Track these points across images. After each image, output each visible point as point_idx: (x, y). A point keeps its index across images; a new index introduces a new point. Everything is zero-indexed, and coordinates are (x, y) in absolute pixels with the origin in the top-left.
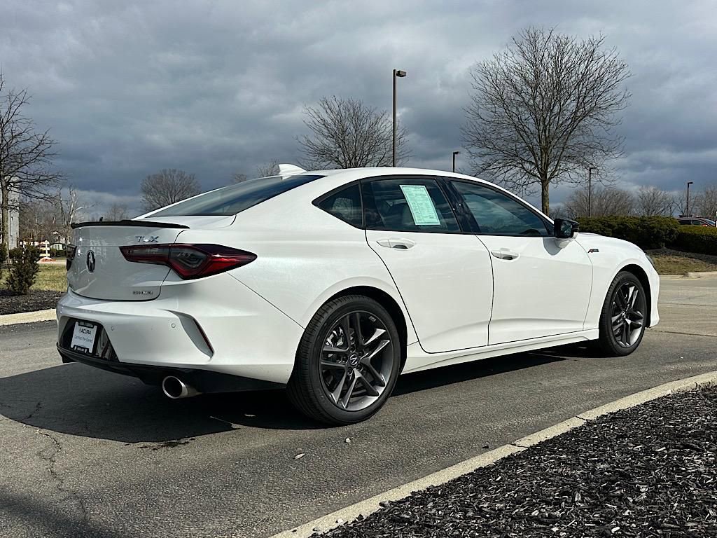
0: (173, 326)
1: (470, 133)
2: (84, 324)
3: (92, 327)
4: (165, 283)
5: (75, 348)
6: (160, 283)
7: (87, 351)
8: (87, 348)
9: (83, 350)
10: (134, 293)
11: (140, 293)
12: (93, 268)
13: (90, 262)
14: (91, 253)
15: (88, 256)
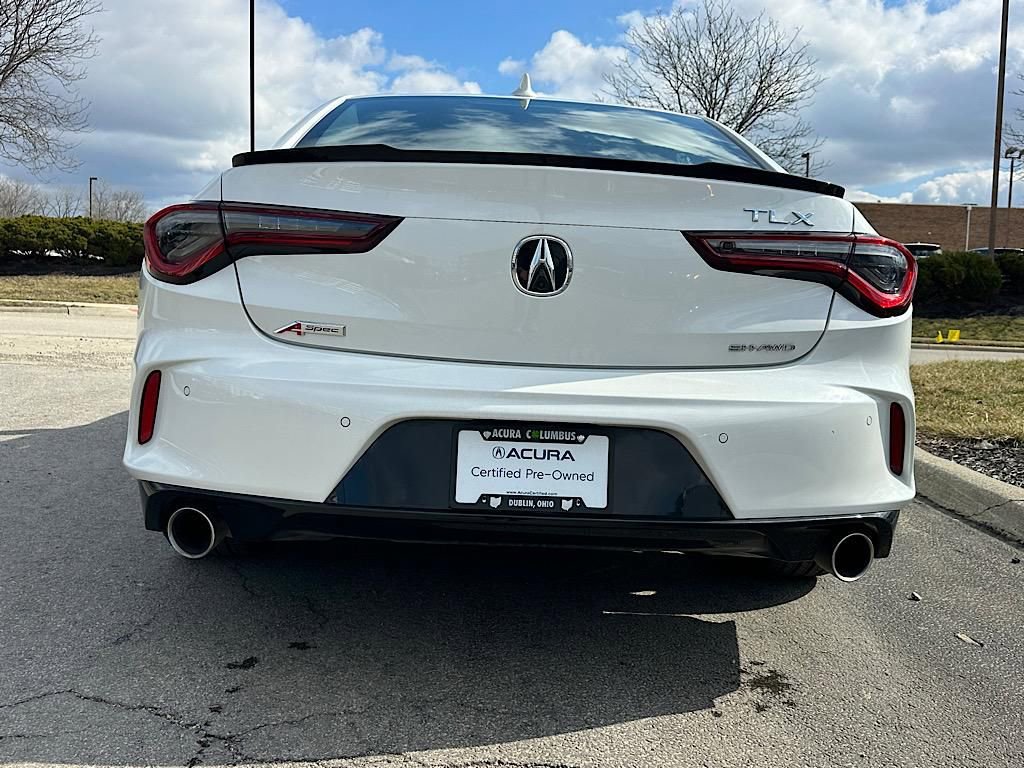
0: (870, 421)
2: (524, 434)
3: (576, 442)
4: (834, 325)
5: (488, 502)
6: (818, 325)
7: (574, 504)
8: (568, 499)
9: (551, 504)
10: (733, 348)
11: (752, 348)
12: (554, 285)
13: (542, 267)
14: (549, 242)
15: (526, 251)
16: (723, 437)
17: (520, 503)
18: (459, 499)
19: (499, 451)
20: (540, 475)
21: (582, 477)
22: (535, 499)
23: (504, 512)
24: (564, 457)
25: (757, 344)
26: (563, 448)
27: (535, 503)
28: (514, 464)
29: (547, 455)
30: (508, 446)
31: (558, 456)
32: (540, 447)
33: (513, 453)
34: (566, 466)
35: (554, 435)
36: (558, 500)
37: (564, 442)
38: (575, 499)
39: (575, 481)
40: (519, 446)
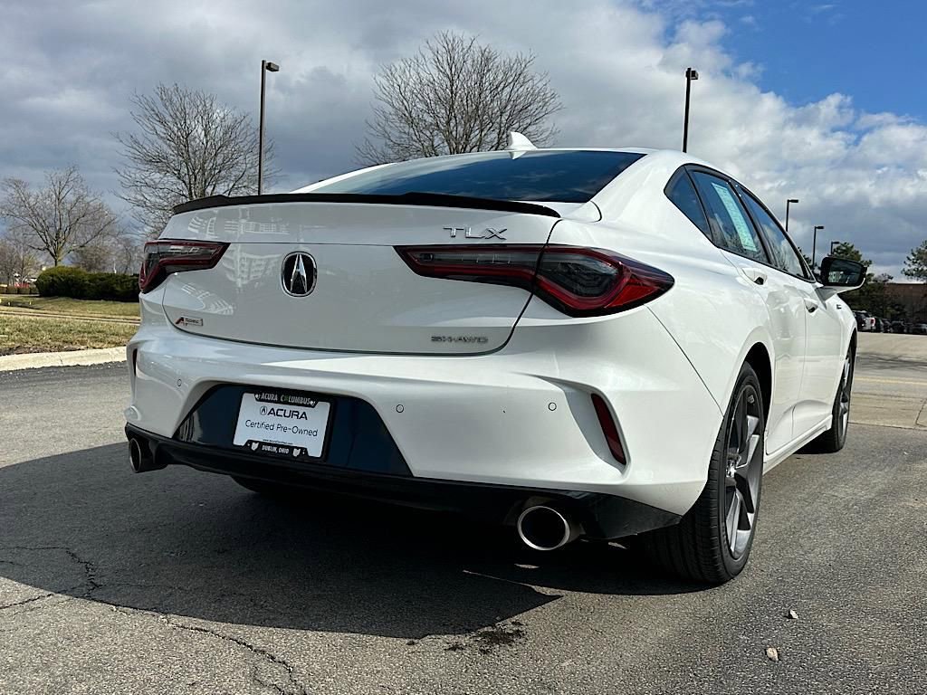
0: (552, 407)
1: (368, 156)
2: (279, 398)
3: (310, 406)
4: (524, 322)
5: (251, 445)
6: (510, 322)
7: (301, 452)
8: (298, 448)
9: (287, 451)
10: (435, 339)
11: (450, 339)
12: (305, 287)
13: (298, 275)
14: (303, 257)
15: (290, 263)
16: (399, 409)
17: (269, 448)
18: (235, 443)
19: (264, 410)
20: (285, 429)
21: (310, 433)
22: (278, 446)
23: (258, 455)
24: (302, 417)
25: (456, 336)
26: (301, 410)
27: (277, 450)
28: (271, 420)
29: (292, 414)
30: (269, 406)
31: (297, 416)
32: (288, 408)
33: (272, 412)
34: (302, 424)
35: (296, 400)
36: (291, 448)
37: (303, 405)
38: (302, 449)
39: (305, 435)
40: (276, 406)
